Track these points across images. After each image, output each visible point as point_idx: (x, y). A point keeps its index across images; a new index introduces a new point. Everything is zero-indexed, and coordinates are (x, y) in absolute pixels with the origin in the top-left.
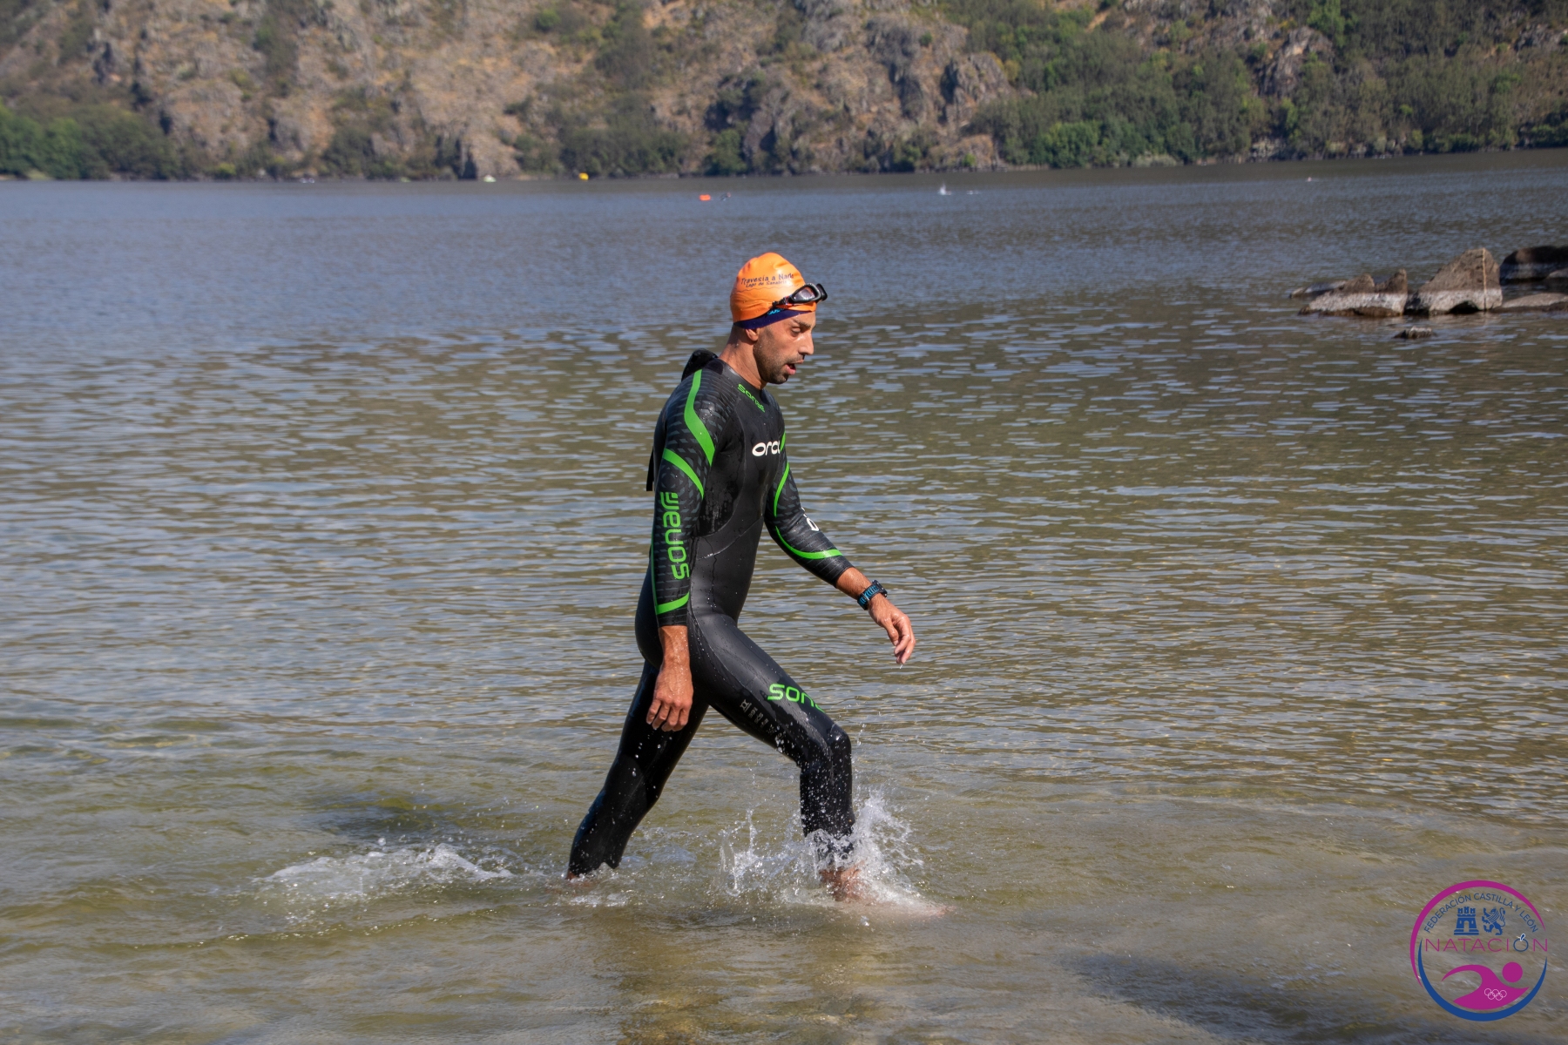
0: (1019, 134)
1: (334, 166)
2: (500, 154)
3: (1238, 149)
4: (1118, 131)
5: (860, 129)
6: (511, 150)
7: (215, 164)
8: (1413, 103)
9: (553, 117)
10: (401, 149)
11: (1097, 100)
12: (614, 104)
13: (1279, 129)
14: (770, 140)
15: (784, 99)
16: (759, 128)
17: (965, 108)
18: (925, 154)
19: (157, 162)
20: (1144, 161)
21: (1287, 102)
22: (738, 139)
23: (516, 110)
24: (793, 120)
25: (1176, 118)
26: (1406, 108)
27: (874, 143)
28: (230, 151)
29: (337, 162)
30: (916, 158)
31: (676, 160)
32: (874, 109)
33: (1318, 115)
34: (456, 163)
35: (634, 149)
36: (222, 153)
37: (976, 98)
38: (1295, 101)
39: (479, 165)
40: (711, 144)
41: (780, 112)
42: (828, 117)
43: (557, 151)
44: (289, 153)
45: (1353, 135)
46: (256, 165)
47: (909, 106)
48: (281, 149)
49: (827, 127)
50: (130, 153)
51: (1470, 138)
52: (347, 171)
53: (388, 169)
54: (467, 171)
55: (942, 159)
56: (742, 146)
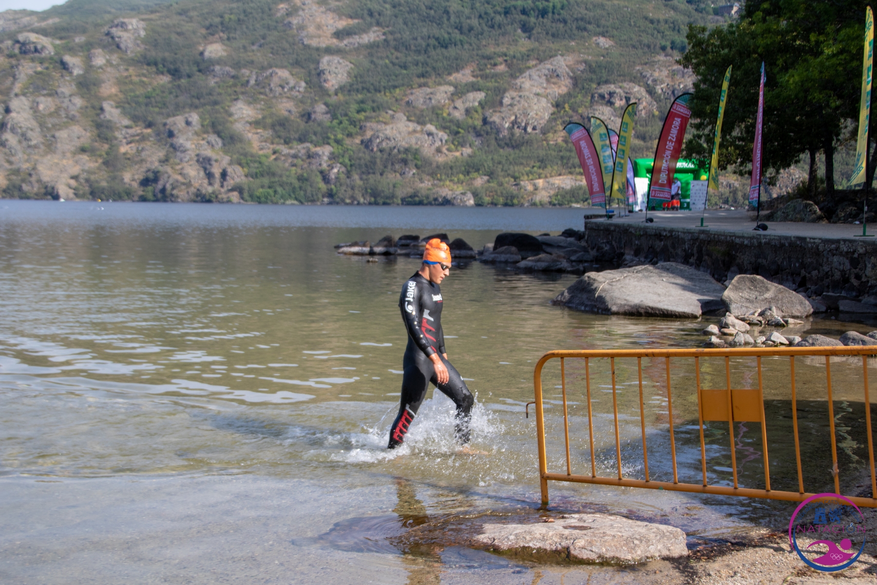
0: (247, 192)
2: (68, 192)
3: (318, 199)
4: (280, 192)
5: (195, 188)
6: (73, 191)
8: (371, 189)
9: (87, 180)
10: (33, 189)
11: (273, 182)
12: (110, 177)
13: (330, 195)
14: (163, 190)
15: (169, 177)
16: (160, 186)
17: (230, 183)
18: (217, 197)
20: (289, 202)
21: (333, 187)
22: (153, 190)
23: (75, 177)
24: (172, 184)
25: (298, 189)
26: (369, 191)
27: (199, 193)
29: (8, 193)
31: (131, 196)
32: (200, 182)
33: (343, 191)
34: (52, 194)
35: (117, 192)
37: (233, 179)
38: (335, 186)
39: (60, 195)
41: (167, 182)
42: (184, 184)
43: (89, 192)
45: (353, 198)
47: (212, 181)
49: (183, 187)
51: (388, 201)
52: (12, 196)
53: (27, 196)
54: (56, 197)
55: (222, 199)
56: (154, 192)
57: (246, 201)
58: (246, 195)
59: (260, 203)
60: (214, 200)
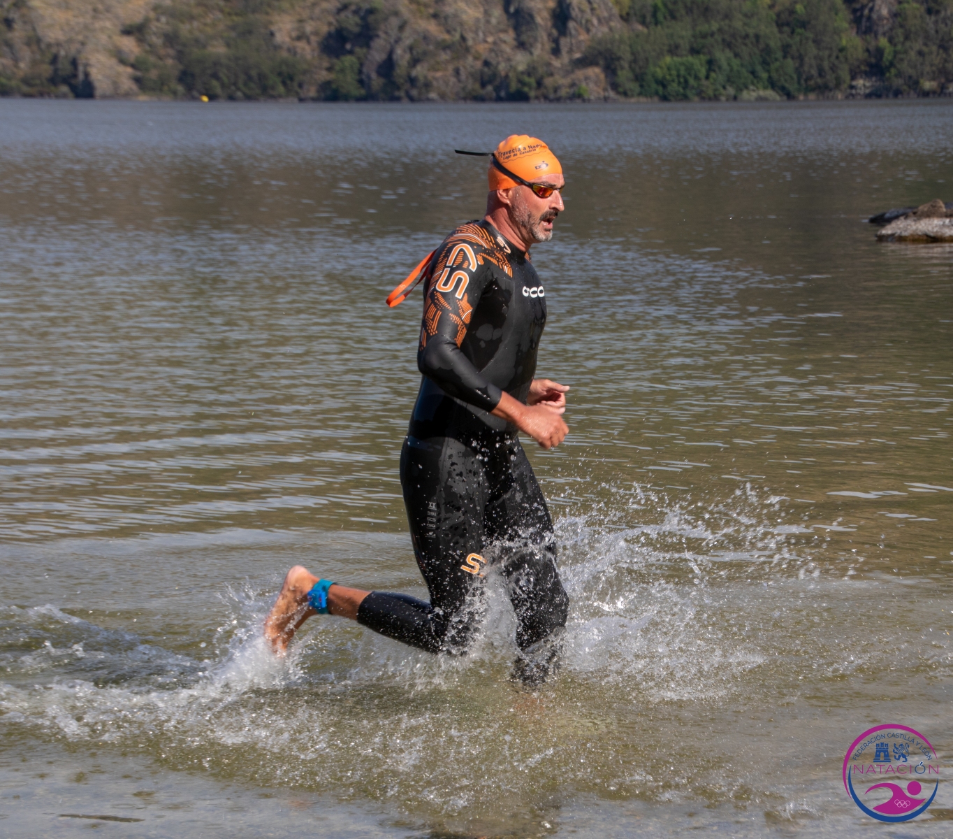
0: (630, 67)
2: (118, 74)
3: (838, 86)
4: (725, 65)
5: (476, 58)
6: (129, 70)
9: (171, 39)
10: (16, 66)
11: (704, 36)
12: (233, 28)
13: (876, 67)
14: (388, 66)
15: (402, 27)
16: (377, 54)
17: (578, 40)
18: (539, 84)
21: (884, 42)
22: (357, 66)
23: (136, 30)
24: (411, 49)
25: (779, 54)
27: (490, 73)
30: (530, 88)
31: (295, 84)
32: (492, 39)
33: (913, 54)
34: (73, 81)
35: (254, 73)
37: (588, 30)
38: (891, 41)
39: (97, 84)
41: (398, 41)
42: (445, 46)
43: (176, 73)
47: (524, 37)
49: (445, 56)
54: (84, 90)
55: (556, 90)
56: (360, 72)
57: (625, 94)
58: (624, 75)
59: (665, 98)
60: (532, 94)
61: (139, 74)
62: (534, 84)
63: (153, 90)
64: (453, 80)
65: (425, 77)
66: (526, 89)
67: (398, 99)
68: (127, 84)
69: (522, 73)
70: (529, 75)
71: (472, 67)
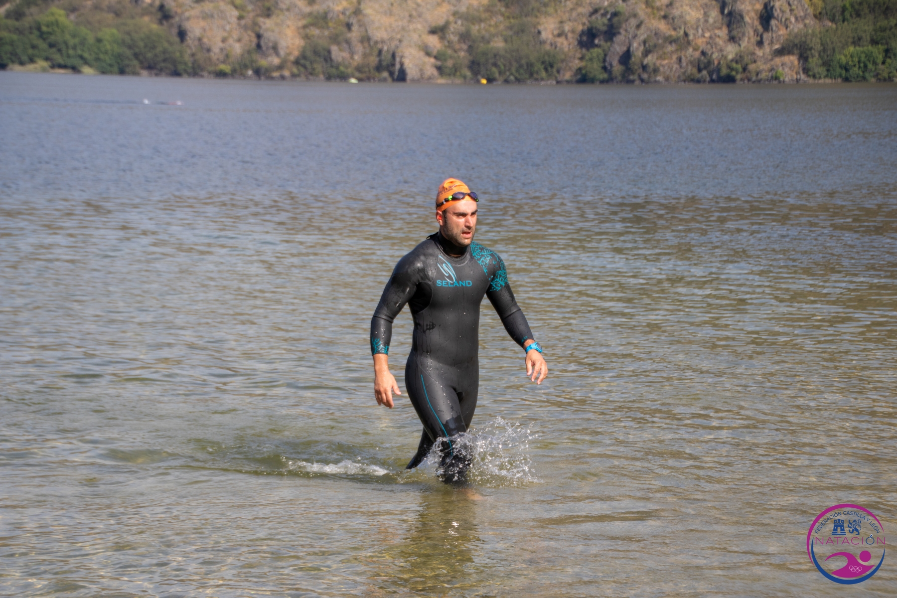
0: (820, 55)
1: (302, 69)
2: (424, 63)
5: (695, 49)
7: (216, 65)
9: (464, 36)
10: (352, 58)
11: (883, 30)
12: (511, 28)
15: (639, 26)
16: (618, 48)
17: (778, 34)
19: (174, 62)
22: (603, 55)
23: (438, 31)
24: (645, 42)
27: (706, 61)
28: (227, 56)
29: (305, 67)
30: (737, 72)
31: (554, 70)
32: (707, 35)
34: (391, 69)
36: (222, 57)
37: (787, 27)
39: (408, 71)
40: (582, 59)
41: (635, 36)
42: (671, 40)
43: (466, 62)
44: (270, 59)
46: (246, 67)
47: (735, 33)
48: (265, 55)
49: (670, 48)
50: (156, 55)
52: (311, 73)
53: (342, 72)
55: (758, 74)
56: (604, 61)
59: (847, 80)
61: (439, 63)
62: (741, 70)
63: (449, 75)
64: (676, 66)
65: (654, 64)
66: (734, 73)
67: (633, 82)
68: (430, 71)
69: (732, 61)
70: (737, 62)
71: (692, 56)
